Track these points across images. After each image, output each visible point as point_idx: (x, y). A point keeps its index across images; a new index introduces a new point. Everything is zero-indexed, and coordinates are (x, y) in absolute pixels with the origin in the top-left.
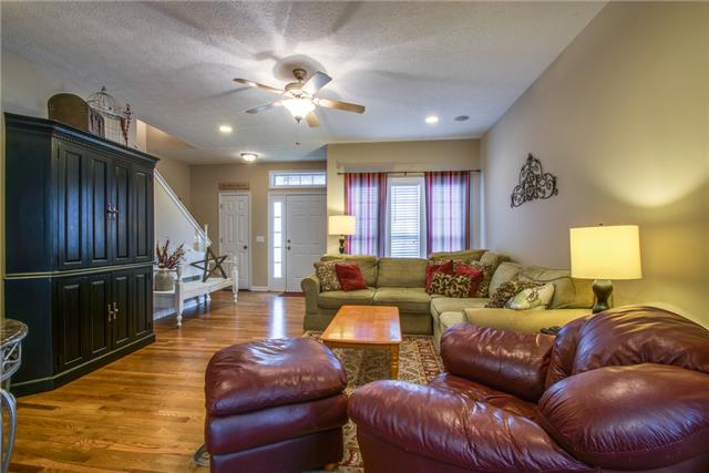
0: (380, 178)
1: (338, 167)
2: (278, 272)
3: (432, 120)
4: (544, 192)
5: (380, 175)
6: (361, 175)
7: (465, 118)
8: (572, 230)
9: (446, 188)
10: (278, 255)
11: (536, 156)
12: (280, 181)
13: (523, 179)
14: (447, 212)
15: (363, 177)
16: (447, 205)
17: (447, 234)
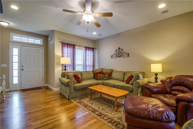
0: (74, 46)
1: (59, 39)
2: (16, 81)
3: (95, 33)
4: (125, 56)
5: (73, 45)
6: (68, 44)
7: (101, 35)
8: (151, 64)
9: (90, 52)
10: (16, 73)
11: (121, 48)
12: (16, 38)
13: (116, 53)
14: (90, 58)
15: (69, 45)
16: (90, 57)
17: (90, 64)
